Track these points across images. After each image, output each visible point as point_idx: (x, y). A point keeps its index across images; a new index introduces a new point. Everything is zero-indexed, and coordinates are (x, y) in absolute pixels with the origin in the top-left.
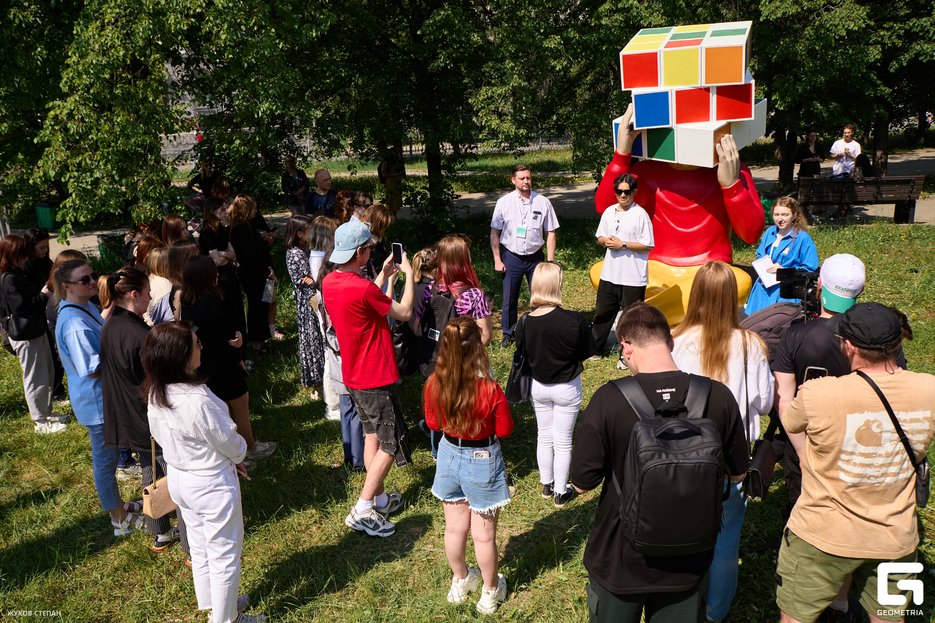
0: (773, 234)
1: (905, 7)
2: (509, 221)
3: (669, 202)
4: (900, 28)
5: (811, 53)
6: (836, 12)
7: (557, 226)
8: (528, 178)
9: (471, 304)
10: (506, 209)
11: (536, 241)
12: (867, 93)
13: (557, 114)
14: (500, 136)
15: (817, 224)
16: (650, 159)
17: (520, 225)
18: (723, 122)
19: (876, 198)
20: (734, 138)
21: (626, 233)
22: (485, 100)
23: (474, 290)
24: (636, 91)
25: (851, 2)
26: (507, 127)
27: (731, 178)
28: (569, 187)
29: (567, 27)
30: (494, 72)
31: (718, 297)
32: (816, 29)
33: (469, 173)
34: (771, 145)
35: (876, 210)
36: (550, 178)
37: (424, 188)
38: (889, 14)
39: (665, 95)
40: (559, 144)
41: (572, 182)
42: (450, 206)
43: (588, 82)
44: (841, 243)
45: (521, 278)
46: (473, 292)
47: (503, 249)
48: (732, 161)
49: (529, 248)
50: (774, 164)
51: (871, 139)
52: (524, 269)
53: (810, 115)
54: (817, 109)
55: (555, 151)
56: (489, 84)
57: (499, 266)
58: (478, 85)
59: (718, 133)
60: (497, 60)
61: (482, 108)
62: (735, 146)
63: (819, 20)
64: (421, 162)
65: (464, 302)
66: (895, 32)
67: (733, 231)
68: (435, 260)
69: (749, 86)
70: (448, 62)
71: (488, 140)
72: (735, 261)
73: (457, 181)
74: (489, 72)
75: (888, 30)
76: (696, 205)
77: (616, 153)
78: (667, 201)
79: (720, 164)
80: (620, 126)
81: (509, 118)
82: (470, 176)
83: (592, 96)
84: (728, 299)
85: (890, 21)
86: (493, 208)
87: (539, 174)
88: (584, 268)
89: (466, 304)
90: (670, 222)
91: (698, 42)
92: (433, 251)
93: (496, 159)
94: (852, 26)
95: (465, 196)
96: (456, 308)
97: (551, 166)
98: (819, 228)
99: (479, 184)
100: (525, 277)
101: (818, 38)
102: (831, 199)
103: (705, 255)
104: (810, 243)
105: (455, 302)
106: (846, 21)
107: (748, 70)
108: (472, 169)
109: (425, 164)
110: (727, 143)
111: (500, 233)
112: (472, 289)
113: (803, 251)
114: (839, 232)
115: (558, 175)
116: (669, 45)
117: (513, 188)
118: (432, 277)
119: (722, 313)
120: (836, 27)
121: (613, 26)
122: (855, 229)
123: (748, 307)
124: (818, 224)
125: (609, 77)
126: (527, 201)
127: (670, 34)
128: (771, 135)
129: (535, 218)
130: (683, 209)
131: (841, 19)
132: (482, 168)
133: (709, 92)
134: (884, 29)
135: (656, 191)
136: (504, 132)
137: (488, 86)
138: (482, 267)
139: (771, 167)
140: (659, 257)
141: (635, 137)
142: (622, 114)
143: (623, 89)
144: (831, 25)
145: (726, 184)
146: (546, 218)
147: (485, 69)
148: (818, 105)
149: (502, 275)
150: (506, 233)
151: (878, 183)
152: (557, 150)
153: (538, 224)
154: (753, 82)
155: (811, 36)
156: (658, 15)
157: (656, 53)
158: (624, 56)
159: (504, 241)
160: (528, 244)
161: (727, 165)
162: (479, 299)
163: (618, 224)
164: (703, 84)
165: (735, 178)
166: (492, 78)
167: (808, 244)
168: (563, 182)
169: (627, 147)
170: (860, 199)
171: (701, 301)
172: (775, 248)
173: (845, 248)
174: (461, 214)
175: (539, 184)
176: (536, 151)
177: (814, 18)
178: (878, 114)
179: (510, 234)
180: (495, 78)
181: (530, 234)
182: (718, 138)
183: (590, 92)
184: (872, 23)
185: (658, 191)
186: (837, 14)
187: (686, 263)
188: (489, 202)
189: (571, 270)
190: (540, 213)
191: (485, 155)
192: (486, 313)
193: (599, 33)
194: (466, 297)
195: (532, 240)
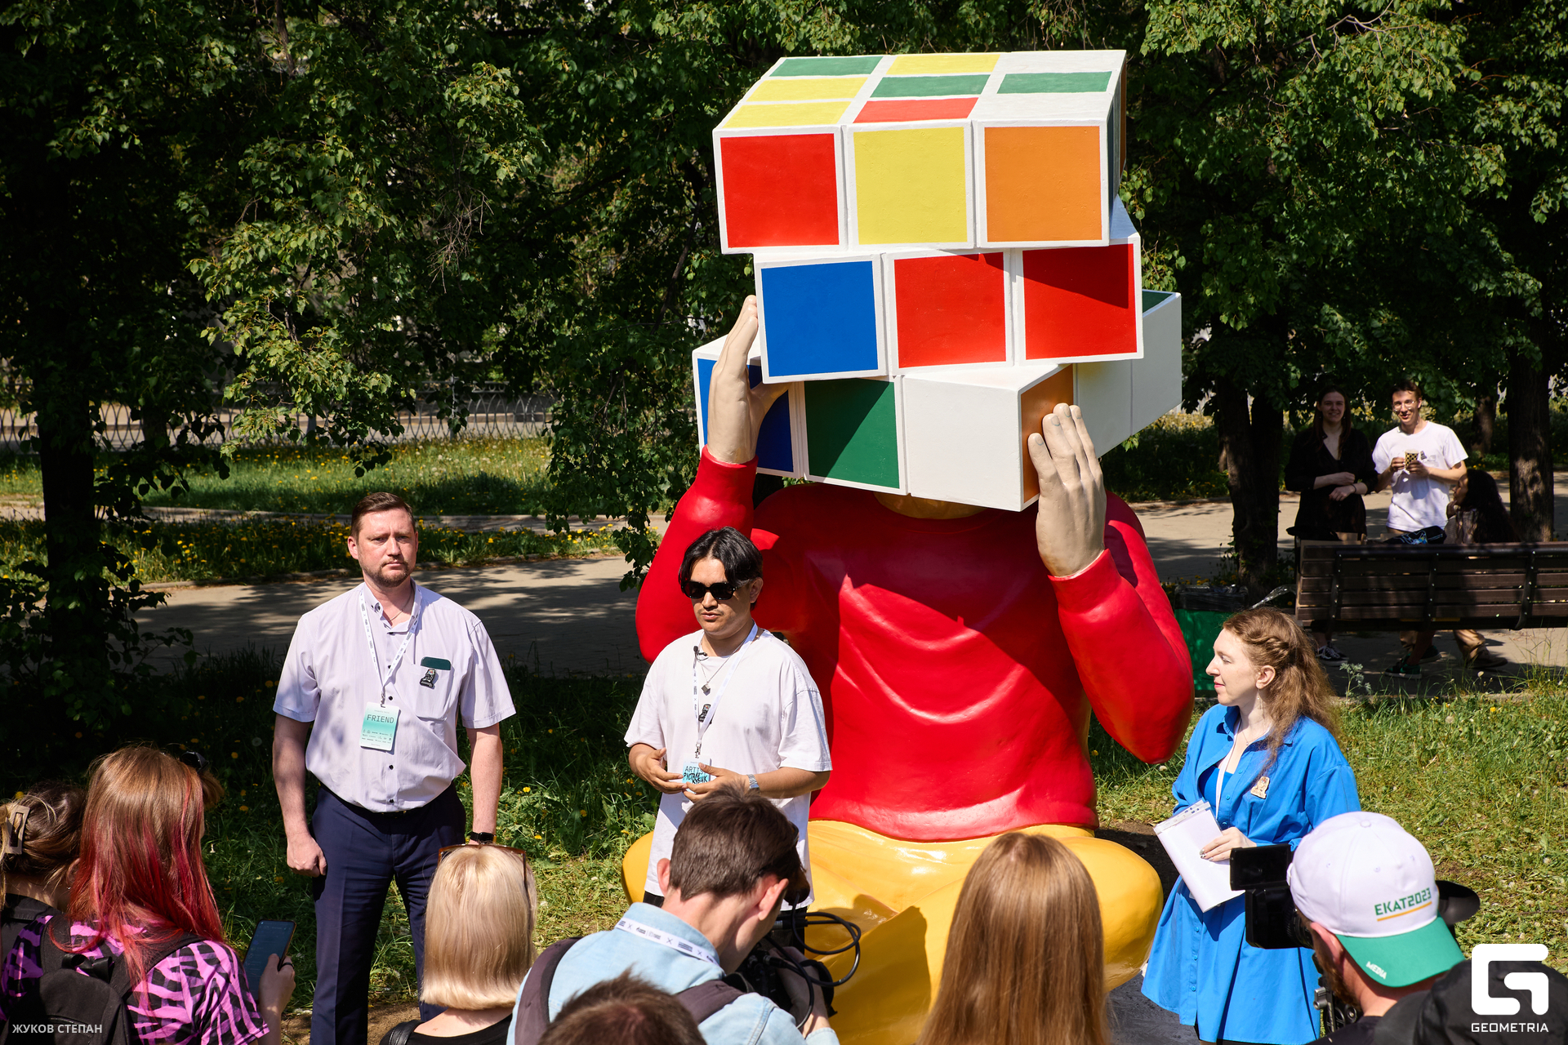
0: (1220, 729)
1: (1558, 35)
2: (335, 692)
3: (885, 624)
4: (1550, 96)
5: (1310, 157)
6: (1373, 38)
7: (506, 708)
8: (399, 537)
9: (190, 1003)
10: (327, 650)
11: (431, 763)
12: (1475, 288)
13: (511, 321)
14: (296, 394)
15: (1359, 691)
16: (816, 479)
17: (373, 707)
18: (1048, 366)
19: (1528, 607)
20: (1083, 416)
21: (735, 727)
22: (246, 268)
23: (205, 950)
24: (767, 257)
25: (1413, 13)
26: (324, 367)
27: (1081, 547)
28: (551, 569)
29: (539, 34)
30: (282, 174)
31: (1031, 948)
32: (1319, 84)
33: (196, 515)
34: (1205, 433)
35: (1531, 645)
36: (487, 534)
37: (27, 567)
38: (1518, 52)
39: (861, 272)
40: (519, 419)
41: (562, 553)
42: (123, 635)
43: (614, 219)
44: (1434, 753)
45: (384, 890)
46: (199, 959)
47: (315, 791)
48: (1081, 490)
49: (408, 785)
50: (1216, 496)
51: (1501, 422)
52: (390, 861)
53: (1315, 347)
54: (1335, 332)
55: (506, 443)
56: (266, 213)
57: (302, 852)
58: (226, 216)
59: (1034, 400)
60: (291, 134)
61: (238, 294)
62: (1088, 444)
63: (1327, 60)
64: (23, 469)
65: (162, 992)
66: (1536, 105)
67: (1094, 720)
68: (61, 835)
69: (1120, 253)
70: (123, 129)
71: (254, 405)
72: (1106, 818)
73: (148, 544)
74: (265, 175)
75: (1519, 95)
76: (970, 634)
77: (707, 461)
78: (878, 619)
79: (1042, 501)
80: (716, 371)
81: (332, 334)
82: (201, 526)
83: (625, 266)
84: (1067, 955)
85: (1521, 72)
86: (284, 642)
87: (447, 520)
88: (603, 854)
89: (172, 1003)
90: (888, 690)
91: (963, 109)
92: (54, 801)
93: (298, 467)
94: (1418, 83)
95: (182, 595)
96: (132, 1018)
97: (490, 496)
98: (1367, 705)
99: (234, 555)
100: (394, 887)
101: (1328, 112)
102: (1393, 611)
103: (1008, 801)
104: (1333, 762)
105: (128, 996)
106: (1403, 68)
107: (1118, 201)
108: (208, 500)
109: (35, 480)
110: (1061, 431)
111: (304, 734)
112: (193, 947)
113: (1314, 789)
114: (1425, 717)
115: (513, 524)
116: (869, 113)
117: (352, 572)
118: (47, 900)
119: (1046, 1006)
120: (1375, 83)
121: (690, 44)
122: (1473, 704)
123: (1151, 971)
124: (1363, 691)
125: (681, 205)
126: (403, 621)
127: (872, 80)
128: (1202, 403)
129: (429, 682)
130: (931, 646)
131: (1388, 60)
132: (244, 498)
133: (1001, 267)
134: (1506, 93)
135: (839, 585)
136: (309, 385)
137: (261, 219)
138: (241, 853)
139: (1207, 507)
140: (855, 810)
141: (768, 406)
142: (725, 328)
143: (726, 249)
144: (1360, 77)
145: (1063, 564)
146: (467, 684)
147: (251, 161)
148: (1339, 317)
149: (312, 881)
150: (325, 736)
151: (1529, 562)
152: (511, 440)
153: (439, 701)
154: (1135, 239)
155: (1304, 106)
156: (831, 18)
157: (830, 138)
158: (726, 143)
159: (317, 765)
160: (403, 773)
161: (1066, 502)
162: (221, 981)
163: (707, 699)
164: (984, 243)
165: (1092, 545)
166: (273, 196)
167: (1328, 767)
168: (530, 549)
169: (741, 440)
170: (1482, 611)
171: (977, 961)
172: (1227, 776)
173: (1446, 768)
174: (164, 659)
175: (449, 557)
176: (436, 442)
177: (1310, 52)
178: (1512, 350)
179: (340, 740)
180: (286, 196)
181: (409, 738)
182: (1035, 416)
183: (620, 251)
184: (1476, 76)
185: (847, 588)
186: (1377, 45)
187: (947, 829)
188: (267, 619)
189: (557, 861)
190: (445, 665)
191: (250, 454)
192: (253, 1030)
193: (642, 63)
194: (171, 976)
195: (418, 757)
